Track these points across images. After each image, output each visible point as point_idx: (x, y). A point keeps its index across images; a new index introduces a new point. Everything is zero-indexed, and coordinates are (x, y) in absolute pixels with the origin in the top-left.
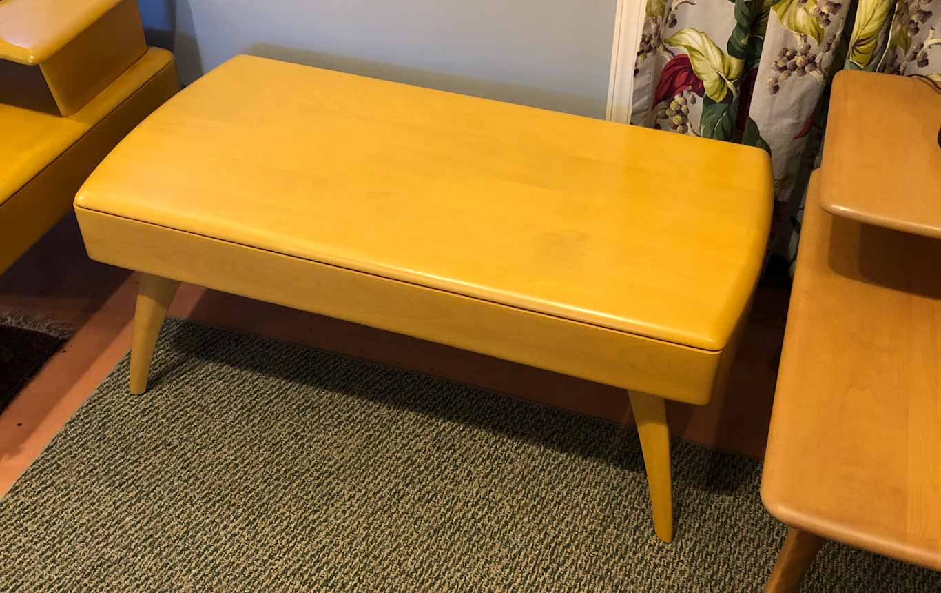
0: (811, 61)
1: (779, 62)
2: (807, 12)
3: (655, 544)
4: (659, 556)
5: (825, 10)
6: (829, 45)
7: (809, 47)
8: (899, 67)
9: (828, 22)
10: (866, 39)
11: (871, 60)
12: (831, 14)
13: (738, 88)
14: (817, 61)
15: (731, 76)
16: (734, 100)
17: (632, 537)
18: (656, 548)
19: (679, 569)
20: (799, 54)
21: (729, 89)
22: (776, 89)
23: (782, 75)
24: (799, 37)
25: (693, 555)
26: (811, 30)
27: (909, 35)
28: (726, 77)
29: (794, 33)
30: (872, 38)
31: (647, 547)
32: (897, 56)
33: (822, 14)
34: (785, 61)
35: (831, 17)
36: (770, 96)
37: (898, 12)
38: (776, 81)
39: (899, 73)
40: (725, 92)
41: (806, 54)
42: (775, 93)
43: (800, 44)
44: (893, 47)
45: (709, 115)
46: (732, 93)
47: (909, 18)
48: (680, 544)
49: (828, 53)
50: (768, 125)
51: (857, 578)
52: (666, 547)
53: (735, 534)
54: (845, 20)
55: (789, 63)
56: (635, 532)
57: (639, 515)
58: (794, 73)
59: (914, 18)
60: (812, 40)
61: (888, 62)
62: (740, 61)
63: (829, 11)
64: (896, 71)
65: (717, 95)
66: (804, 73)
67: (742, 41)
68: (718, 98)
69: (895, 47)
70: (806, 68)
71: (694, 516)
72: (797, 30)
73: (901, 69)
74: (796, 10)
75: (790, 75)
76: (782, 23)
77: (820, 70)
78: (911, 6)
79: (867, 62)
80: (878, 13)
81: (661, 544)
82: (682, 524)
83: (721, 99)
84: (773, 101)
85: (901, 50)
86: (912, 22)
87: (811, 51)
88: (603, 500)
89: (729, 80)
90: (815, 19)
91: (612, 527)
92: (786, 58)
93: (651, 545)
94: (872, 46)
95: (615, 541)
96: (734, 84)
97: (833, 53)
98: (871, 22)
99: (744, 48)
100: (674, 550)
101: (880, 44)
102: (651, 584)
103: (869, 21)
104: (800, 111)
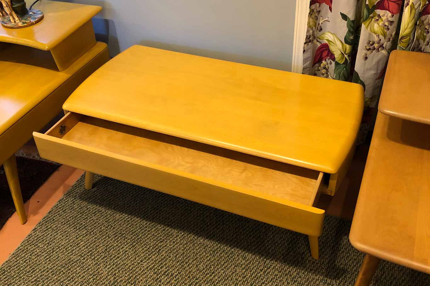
0: (382, 46)
1: (367, 46)
2: (379, 25)
3: (311, 260)
4: (313, 266)
5: (386, 24)
6: (390, 39)
7: (380, 40)
8: (421, 48)
9: (388, 29)
10: (405, 36)
11: (408, 45)
12: (389, 26)
13: (350, 58)
14: (384, 46)
15: (346, 53)
16: (348, 63)
18: (312, 262)
20: (376, 43)
21: (346, 58)
22: (366, 58)
23: (369, 52)
24: (375, 36)
26: (381, 33)
27: (425, 34)
28: (344, 53)
29: (373, 34)
30: (408, 36)
31: (307, 261)
32: (420, 44)
33: (386, 25)
34: (370, 46)
35: (390, 27)
36: (364, 61)
37: (418, 25)
38: (366, 55)
39: (421, 51)
40: (344, 59)
41: (379, 43)
42: (365, 60)
43: (376, 39)
44: (418, 40)
45: (338, 69)
46: (347, 60)
47: (425, 27)
48: (322, 260)
49: (389, 42)
50: (364, 74)
51: (403, 278)
52: (316, 262)
53: (348, 257)
54: (396, 28)
55: (371, 47)
56: (302, 255)
57: (305, 247)
58: (374, 51)
59: (427, 27)
60: (381, 37)
61: (416, 46)
62: (350, 46)
63: (389, 24)
64: (420, 50)
65: (341, 61)
66: (379, 51)
67: (351, 38)
68: (341, 62)
69: (419, 40)
70: (380, 49)
72: (374, 33)
73: (422, 49)
74: (374, 24)
75: (372, 52)
76: (368, 30)
77: (386, 50)
78: (425, 22)
79: (407, 46)
80: (410, 25)
81: (314, 260)
82: (324, 252)
83: (342, 63)
84: (365, 64)
85: (421, 41)
86: (426, 29)
87: (381, 42)
88: (289, 240)
89: (346, 54)
90: (382, 28)
92: (370, 45)
93: (309, 261)
94: (408, 39)
95: (293, 258)
96: (348, 56)
97: (392, 42)
98: (407, 29)
99: (352, 40)
100: (320, 263)
101: (412, 38)
102: (308, 278)
103: (407, 28)
104: (377, 68)
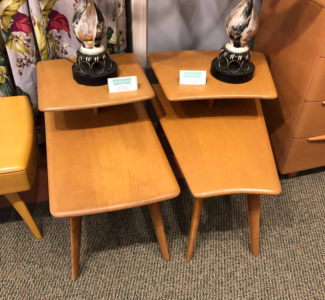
0: (29, 61)
1: (18, 64)
2: (20, 44)
4: (39, 245)
5: (25, 42)
6: (33, 54)
7: (26, 56)
8: (59, 56)
9: (29, 46)
10: (43, 49)
11: (48, 56)
12: (28, 44)
13: (9, 76)
14: (31, 60)
15: (4, 73)
16: (9, 81)
17: (28, 243)
18: (38, 242)
19: (47, 245)
20: (23, 60)
21: (5, 78)
22: (21, 74)
23: (21, 68)
24: (21, 54)
25: (51, 239)
26: (24, 50)
27: (57, 45)
29: (19, 53)
30: (45, 49)
32: (56, 53)
33: (25, 44)
34: (20, 63)
36: (20, 77)
37: (49, 38)
38: (20, 71)
39: (60, 58)
41: (26, 59)
43: (23, 57)
44: (53, 50)
45: (3, 89)
46: (7, 79)
47: (55, 39)
48: (45, 237)
49: (34, 57)
50: (24, 87)
52: (41, 241)
54: (34, 44)
58: (25, 67)
60: (26, 54)
61: (54, 56)
62: (4, 67)
63: (27, 42)
64: (58, 58)
65: (2, 81)
66: (28, 66)
67: (2, 60)
70: (28, 64)
71: (48, 226)
72: (19, 52)
74: (15, 44)
76: (12, 50)
77: (34, 63)
78: (53, 35)
80: (43, 40)
81: (39, 240)
82: (44, 230)
83: (4, 82)
84: (22, 78)
85: (57, 51)
87: (28, 58)
89: (4, 75)
90: (24, 47)
91: (20, 242)
93: (35, 242)
94: (46, 52)
95: (22, 247)
96: (7, 75)
97: (36, 57)
99: (4, 62)
100: (44, 240)
101: (49, 50)
103: (42, 43)
104: (33, 79)
